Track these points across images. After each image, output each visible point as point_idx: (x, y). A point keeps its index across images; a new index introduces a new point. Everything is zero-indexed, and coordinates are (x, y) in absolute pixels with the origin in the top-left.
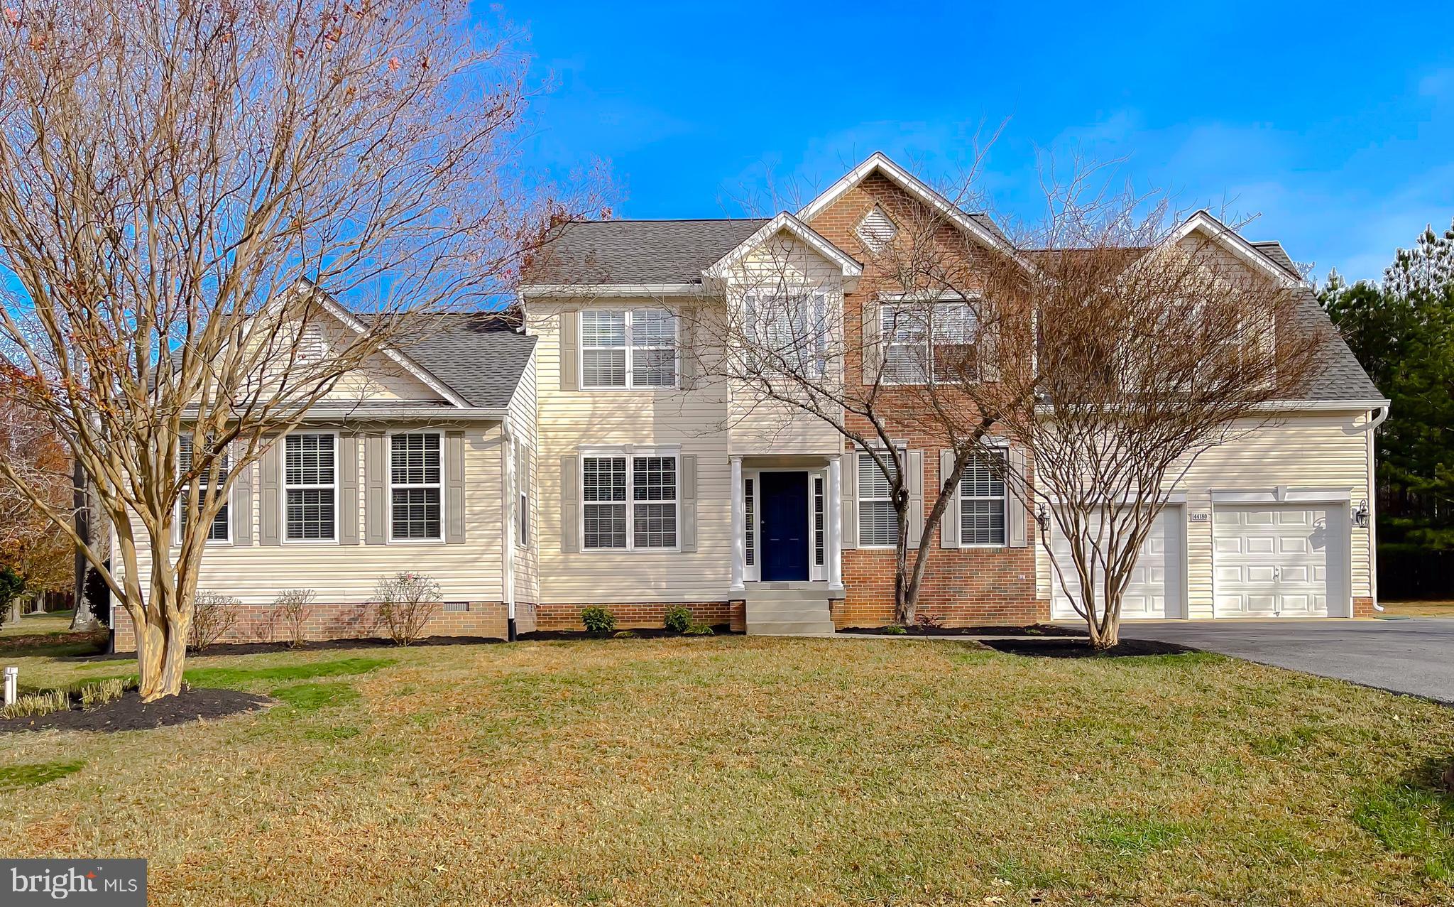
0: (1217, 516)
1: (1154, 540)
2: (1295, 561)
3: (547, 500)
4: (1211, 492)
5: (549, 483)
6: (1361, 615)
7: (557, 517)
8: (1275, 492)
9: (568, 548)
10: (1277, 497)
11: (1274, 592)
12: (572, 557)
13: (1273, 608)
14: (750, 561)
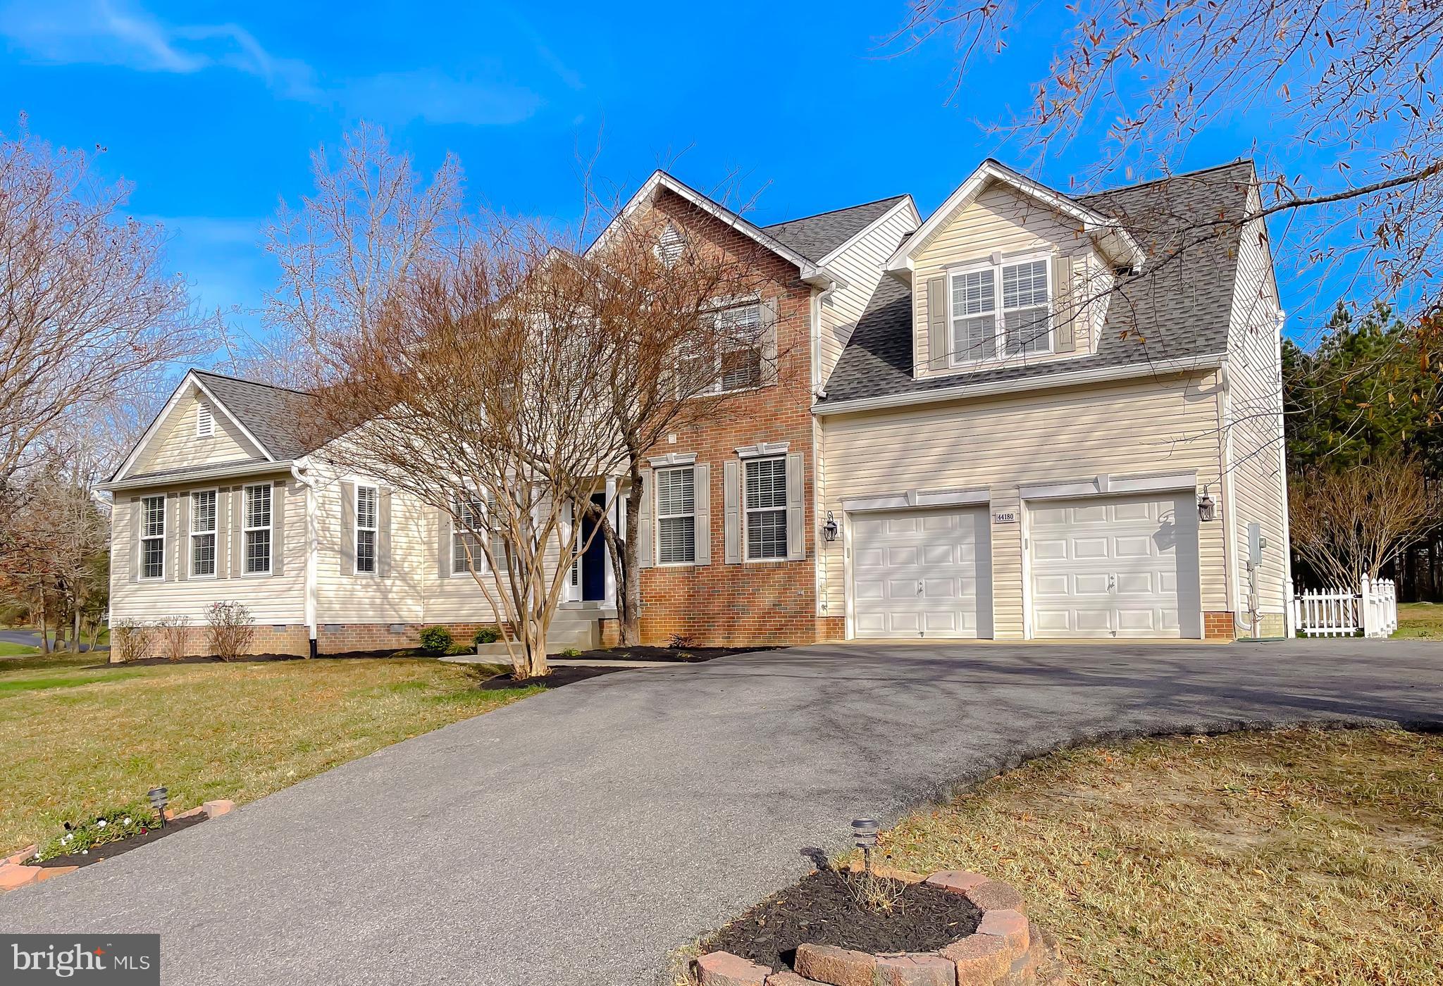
0: (1028, 516)
1: (963, 546)
2: (1135, 569)
3: (430, 531)
4: (1018, 487)
5: (431, 516)
6: (1215, 636)
7: (436, 546)
8: (1096, 481)
9: (443, 574)
10: (1098, 488)
11: (1109, 607)
12: (446, 581)
13: (1108, 626)
14: (575, 582)
